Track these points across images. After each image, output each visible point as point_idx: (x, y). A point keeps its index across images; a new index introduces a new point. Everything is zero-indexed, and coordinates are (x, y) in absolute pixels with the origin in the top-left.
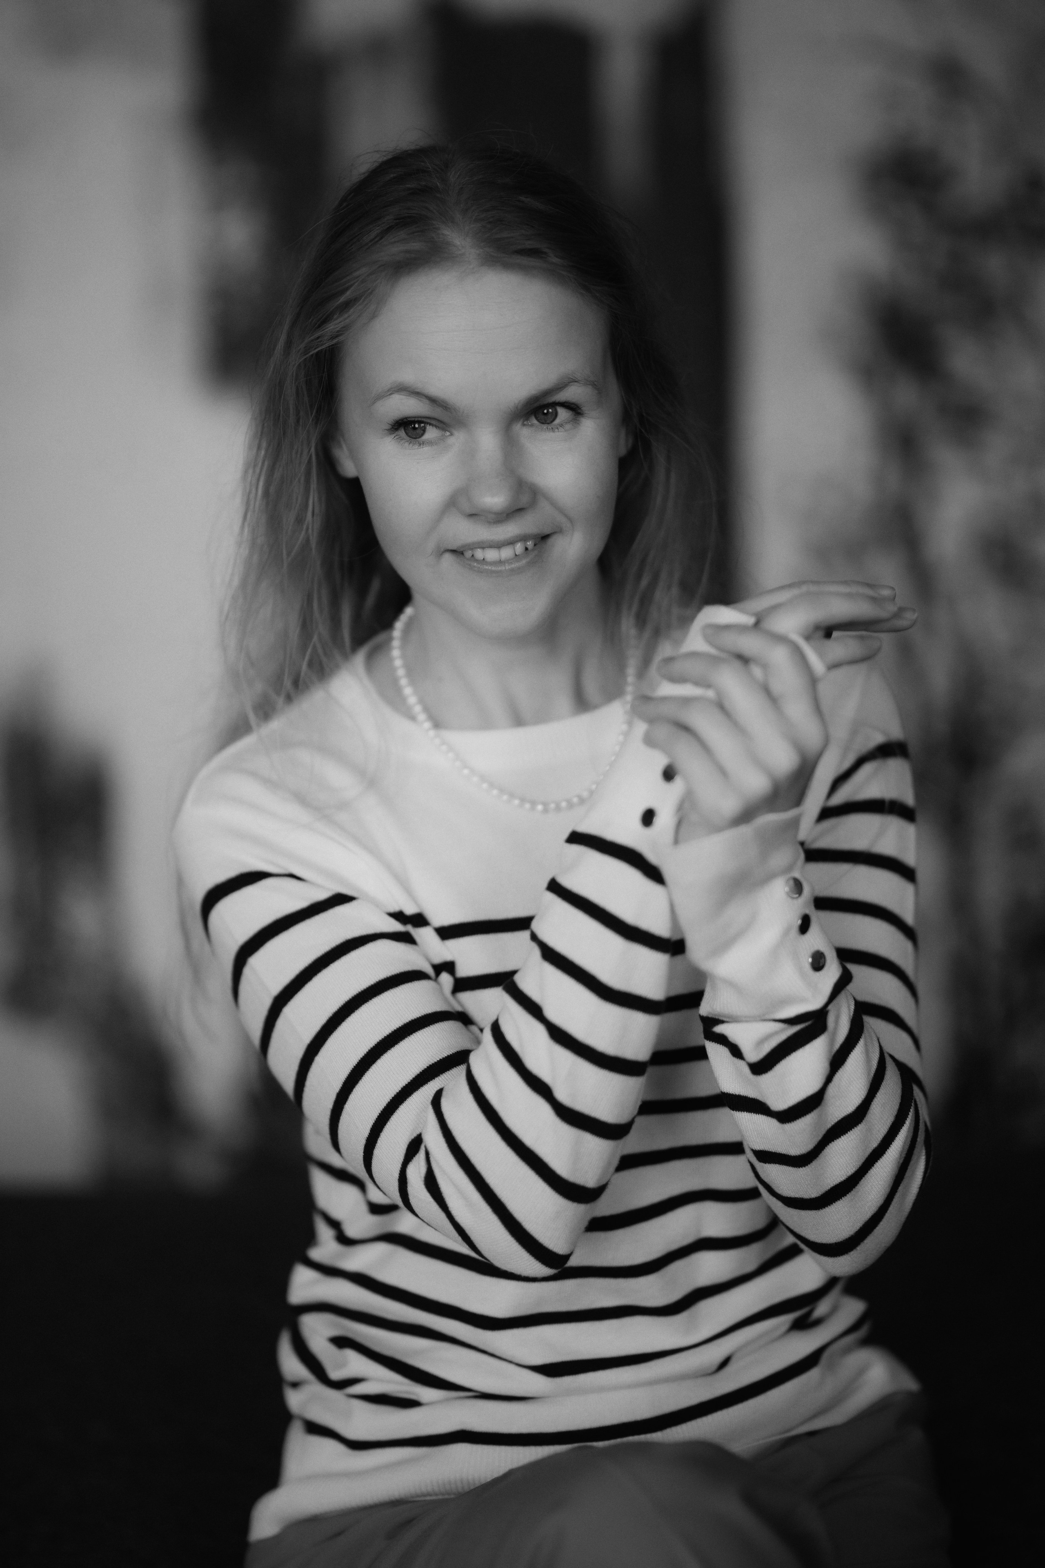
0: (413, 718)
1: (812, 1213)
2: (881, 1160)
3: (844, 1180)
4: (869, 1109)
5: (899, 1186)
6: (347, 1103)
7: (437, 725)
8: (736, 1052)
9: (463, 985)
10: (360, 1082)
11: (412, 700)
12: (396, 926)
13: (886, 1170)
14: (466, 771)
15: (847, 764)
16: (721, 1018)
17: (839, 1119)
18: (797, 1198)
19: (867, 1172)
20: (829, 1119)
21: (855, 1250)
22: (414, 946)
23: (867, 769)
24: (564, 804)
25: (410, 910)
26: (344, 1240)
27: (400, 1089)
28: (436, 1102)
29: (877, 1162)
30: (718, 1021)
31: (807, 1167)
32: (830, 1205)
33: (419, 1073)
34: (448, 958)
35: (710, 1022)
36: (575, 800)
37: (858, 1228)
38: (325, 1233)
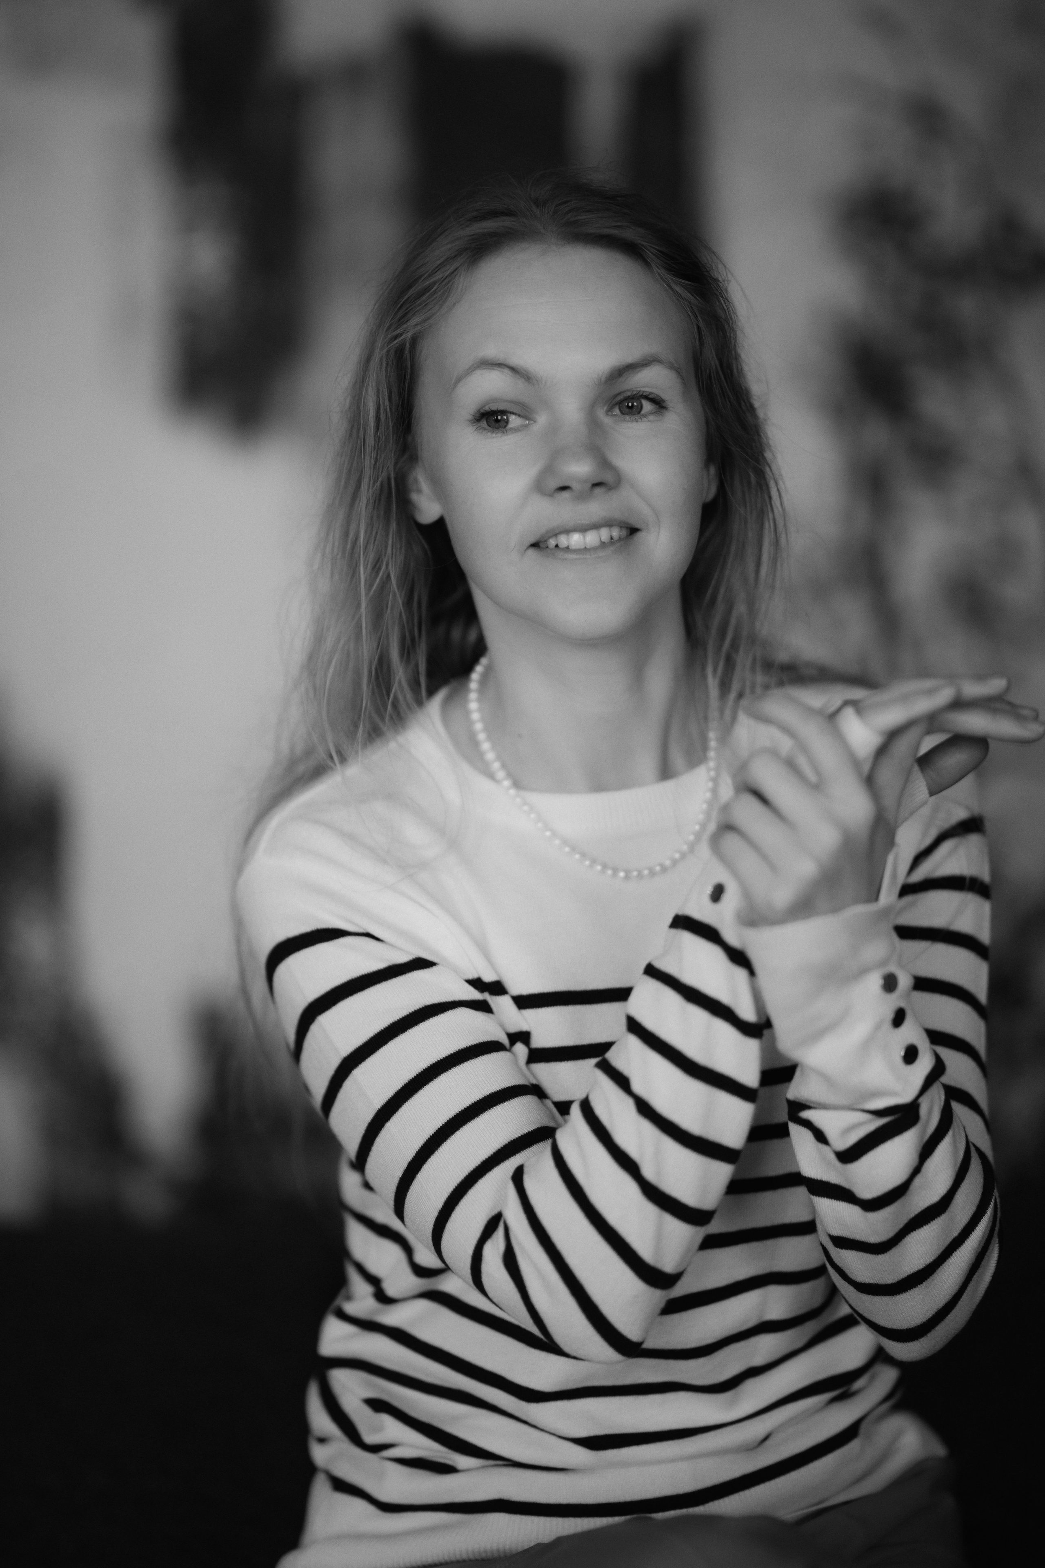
0: (491, 776)
1: (886, 1298)
2: (960, 1249)
3: (922, 1269)
4: (953, 1199)
5: (974, 1274)
6: (420, 1173)
7: (517, 784)
8: (820, 1137)
9: (538, 1056)
10: (436, 1152)
11: (490, 756)
12: (474, 994)
13: (963, 1259)
14: (548, 833)
15: (928, 841)
16: (808, 1104)
17: (923, 1208)
18: (872, 1284)
19: (945, 1261)
20: (913, 1209)
21: (925, 1337)
22: (490, 1015)
23: (946, 847)
24: (646, 872)
25: (488, 977)
26: (382, 1298)
27: (479, 1163)
28: (518, 1177)
29: (956, 1251)
30: (805, 1107)
31: (886, 1254)
32: (905, 1292)
33: (500, 1148)
34: (525, 1028)
35: (796, 1108)
36: (658, 868)
37: (931, 1315)
38: (360, 1288)
